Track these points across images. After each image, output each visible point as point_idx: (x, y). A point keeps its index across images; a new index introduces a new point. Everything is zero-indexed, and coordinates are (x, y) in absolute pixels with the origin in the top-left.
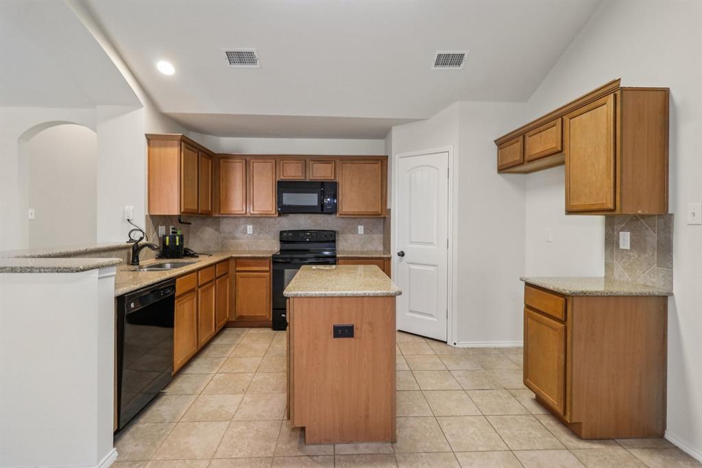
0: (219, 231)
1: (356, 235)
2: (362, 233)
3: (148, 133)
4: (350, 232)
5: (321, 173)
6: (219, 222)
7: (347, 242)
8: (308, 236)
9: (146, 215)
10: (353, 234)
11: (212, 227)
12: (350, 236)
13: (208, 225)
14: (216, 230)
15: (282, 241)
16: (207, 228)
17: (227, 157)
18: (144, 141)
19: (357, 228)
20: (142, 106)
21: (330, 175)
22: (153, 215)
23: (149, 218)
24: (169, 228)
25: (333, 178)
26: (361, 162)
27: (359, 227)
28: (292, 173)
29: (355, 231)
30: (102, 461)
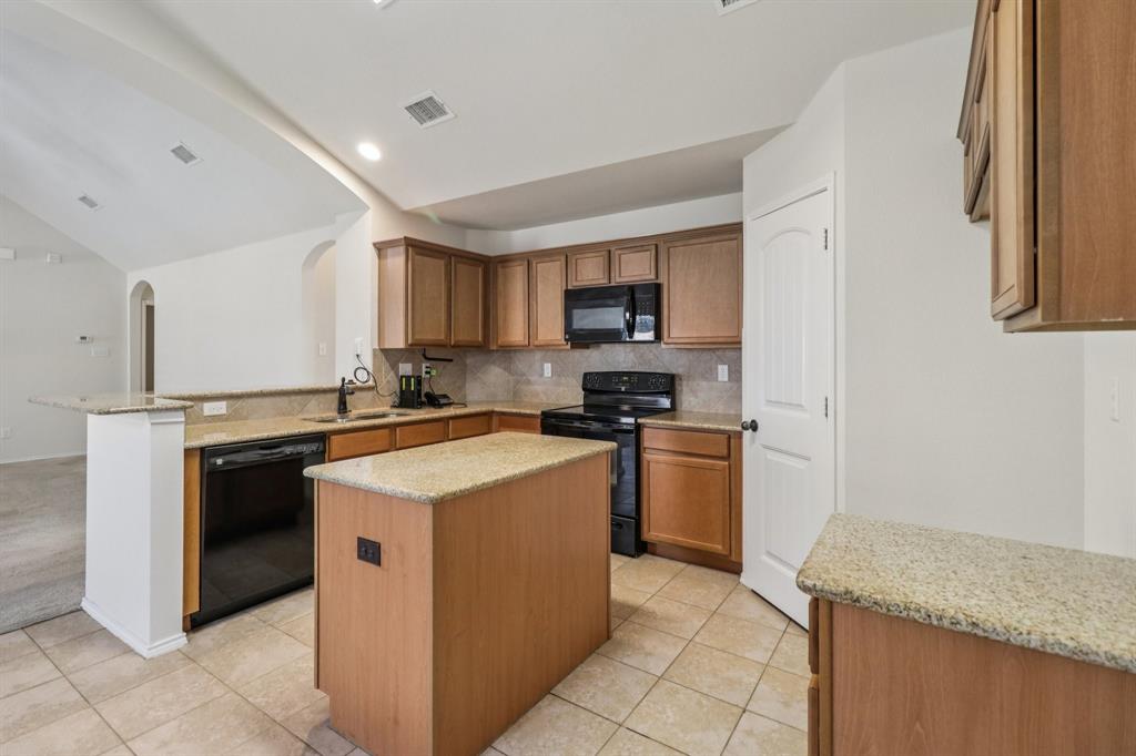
0: (510, 372)
1: (715, 384)
2: (726, 379)
3: (377, 240)
4: (704, 377)
5: (634, 270)
6: (510, 358)
7: (697, 397)
8: (626, 382)
9: (374, 350)
10: (706, 379)
11: (499, 366)
12: (704, 384)
13: (494, 363)
14: (505, 369)
15: (588, 390)
16: (492, 367)
17: (505, 260)
18: (372, 253)
19: (717, 368)
20: (369, 208)
21: (648, 272)
22: (386, 350)
23: (379, 353)
24: (421, 367)
25: (653, 277)
26: (703, 240)
27: (720, 367)
28: (590, 274)
29: (710, 374)
30: (156, 644)
